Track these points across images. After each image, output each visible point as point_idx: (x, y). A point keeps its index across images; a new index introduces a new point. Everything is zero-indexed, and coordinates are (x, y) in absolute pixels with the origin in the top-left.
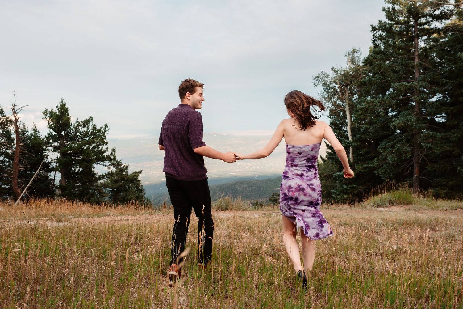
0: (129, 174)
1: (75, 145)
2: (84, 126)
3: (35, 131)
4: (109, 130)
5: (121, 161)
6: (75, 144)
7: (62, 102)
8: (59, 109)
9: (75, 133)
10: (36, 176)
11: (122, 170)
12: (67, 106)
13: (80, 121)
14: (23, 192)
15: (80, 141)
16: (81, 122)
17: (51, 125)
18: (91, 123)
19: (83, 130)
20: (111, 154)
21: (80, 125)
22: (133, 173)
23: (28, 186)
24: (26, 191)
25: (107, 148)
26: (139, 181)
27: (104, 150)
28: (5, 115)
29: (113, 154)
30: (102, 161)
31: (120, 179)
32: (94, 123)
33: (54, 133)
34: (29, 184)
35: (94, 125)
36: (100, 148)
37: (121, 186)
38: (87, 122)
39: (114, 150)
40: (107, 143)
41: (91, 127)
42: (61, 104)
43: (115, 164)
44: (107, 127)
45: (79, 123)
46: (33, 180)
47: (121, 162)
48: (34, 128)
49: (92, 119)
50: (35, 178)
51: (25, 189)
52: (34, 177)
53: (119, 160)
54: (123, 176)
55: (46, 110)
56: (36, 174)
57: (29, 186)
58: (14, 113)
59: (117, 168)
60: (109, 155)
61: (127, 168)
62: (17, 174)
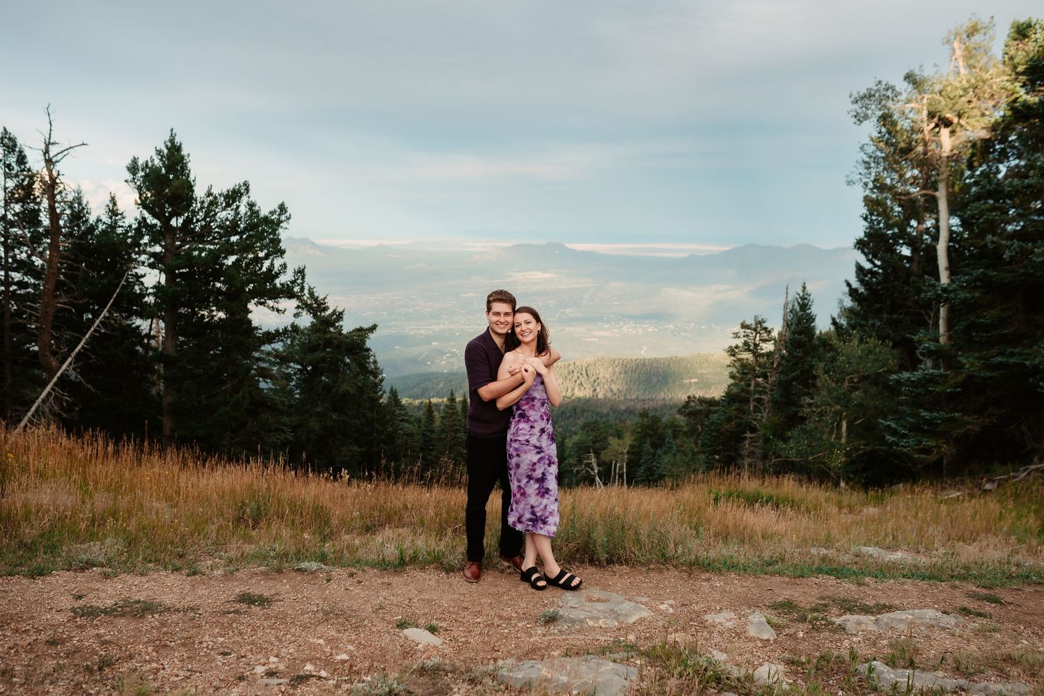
0: (344, 332)
1: (201, 253)
2: (228, 205)
3: (113, 212)
4: (289, 218)
5: (325, 298)
6: (201, 250)
7: (172, 141)
8: (162, 157)
9: (203, 223)
10: (98, 326)
11: (326, 322)
12: (184, 152)
13: (216, 191)
14: (64, 367)
15: (216, 244)
16: (220, 195)
17: (147, 198)
18: (245, 199)
19: (224, 215)
20: (293, 282)
21: (217, 203)
22: (354, 331)
23: (77, 350)
24: (70, 364)
25: (284, 266)
26: (368, 350)
27: (276, 269)
28: (27, 166)
29: (299, 281)
30: (270, 299)
31: (320, 342)
32: (252, 199)
33: (151, 220)
34: (79, 347)
35: (251, 205)
36: (267, 264)
37: (324, 360)
38: (233, 196)
39: (301, 272)
40: (282, 252)
41: (243, 210)
42: (169, 144)
43: (311, 304)
44: (286, 212)
45: (215, 198)
46: (90, 337)
47: (326, 301)
48: (111, 206)
49: (247, 190)
50: (95, 331)
51: (70, 359)
52: (92, 329)
53: (321, 297)
54: (328, 336)
55: (135, 161)
56: (97, 322)
57: (80, 350)
58: (49, 162)
59: (315, 316)
60: (287, 285)
61: (340, 316)
62: (50, 318)
